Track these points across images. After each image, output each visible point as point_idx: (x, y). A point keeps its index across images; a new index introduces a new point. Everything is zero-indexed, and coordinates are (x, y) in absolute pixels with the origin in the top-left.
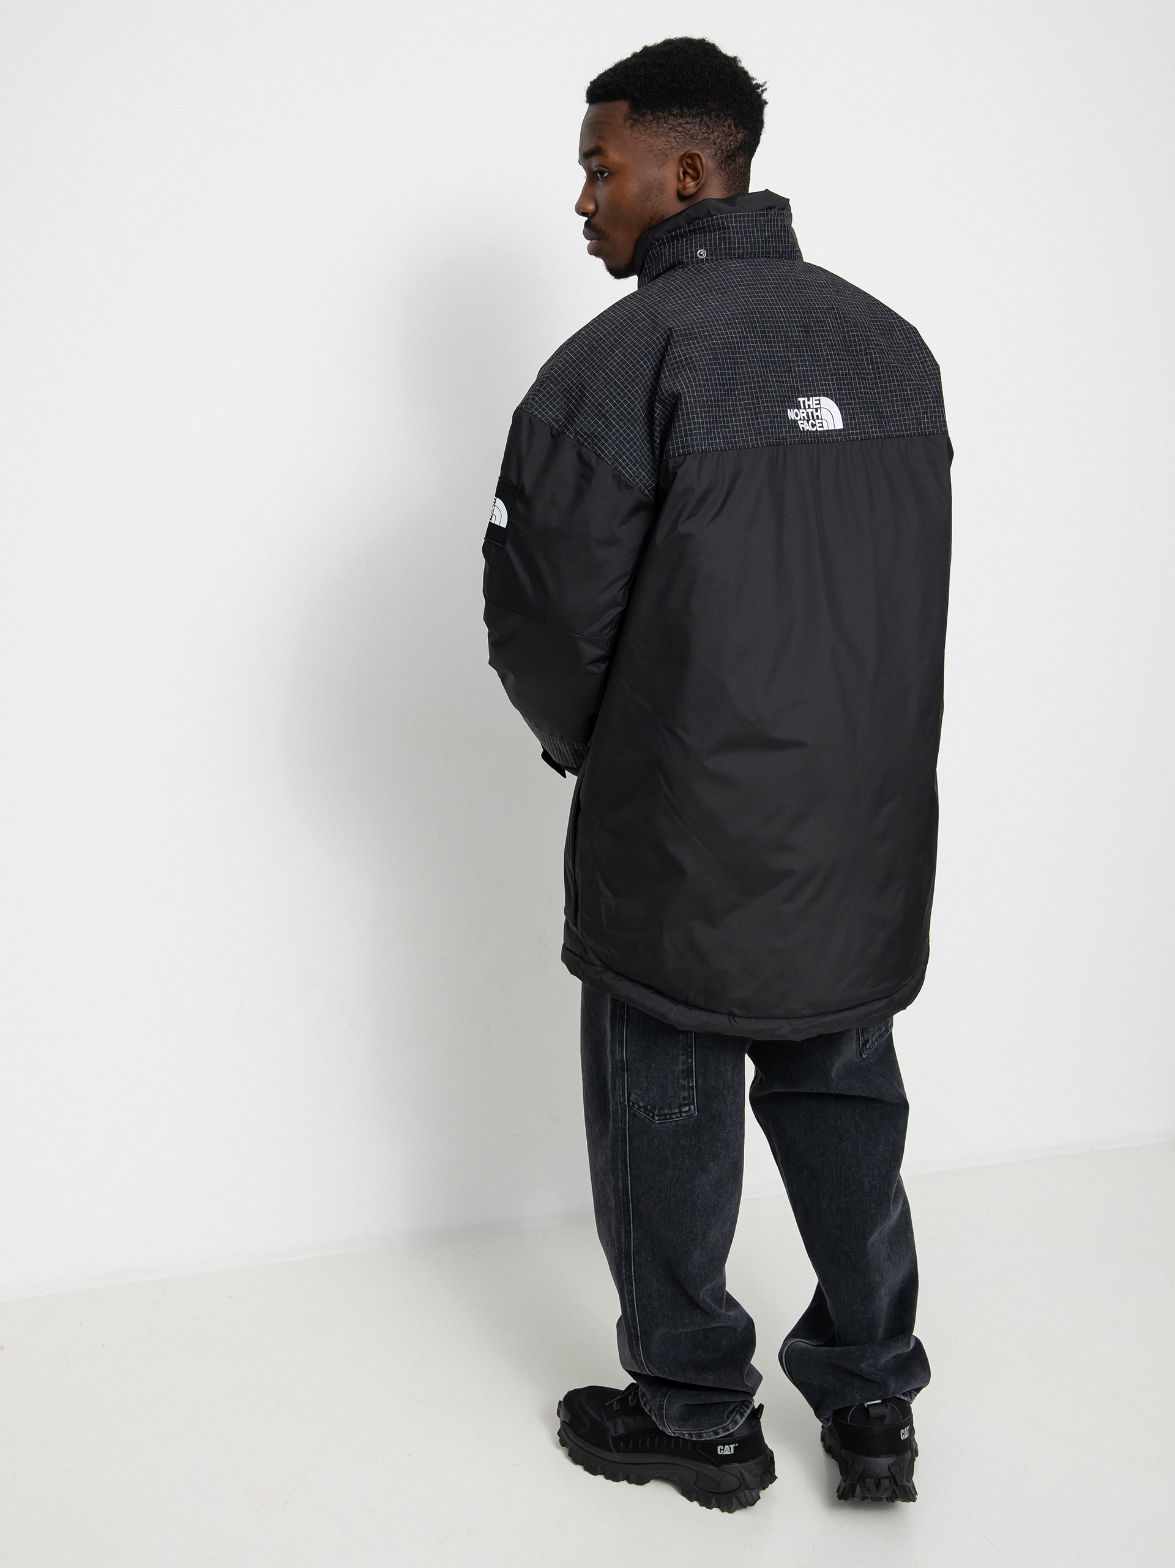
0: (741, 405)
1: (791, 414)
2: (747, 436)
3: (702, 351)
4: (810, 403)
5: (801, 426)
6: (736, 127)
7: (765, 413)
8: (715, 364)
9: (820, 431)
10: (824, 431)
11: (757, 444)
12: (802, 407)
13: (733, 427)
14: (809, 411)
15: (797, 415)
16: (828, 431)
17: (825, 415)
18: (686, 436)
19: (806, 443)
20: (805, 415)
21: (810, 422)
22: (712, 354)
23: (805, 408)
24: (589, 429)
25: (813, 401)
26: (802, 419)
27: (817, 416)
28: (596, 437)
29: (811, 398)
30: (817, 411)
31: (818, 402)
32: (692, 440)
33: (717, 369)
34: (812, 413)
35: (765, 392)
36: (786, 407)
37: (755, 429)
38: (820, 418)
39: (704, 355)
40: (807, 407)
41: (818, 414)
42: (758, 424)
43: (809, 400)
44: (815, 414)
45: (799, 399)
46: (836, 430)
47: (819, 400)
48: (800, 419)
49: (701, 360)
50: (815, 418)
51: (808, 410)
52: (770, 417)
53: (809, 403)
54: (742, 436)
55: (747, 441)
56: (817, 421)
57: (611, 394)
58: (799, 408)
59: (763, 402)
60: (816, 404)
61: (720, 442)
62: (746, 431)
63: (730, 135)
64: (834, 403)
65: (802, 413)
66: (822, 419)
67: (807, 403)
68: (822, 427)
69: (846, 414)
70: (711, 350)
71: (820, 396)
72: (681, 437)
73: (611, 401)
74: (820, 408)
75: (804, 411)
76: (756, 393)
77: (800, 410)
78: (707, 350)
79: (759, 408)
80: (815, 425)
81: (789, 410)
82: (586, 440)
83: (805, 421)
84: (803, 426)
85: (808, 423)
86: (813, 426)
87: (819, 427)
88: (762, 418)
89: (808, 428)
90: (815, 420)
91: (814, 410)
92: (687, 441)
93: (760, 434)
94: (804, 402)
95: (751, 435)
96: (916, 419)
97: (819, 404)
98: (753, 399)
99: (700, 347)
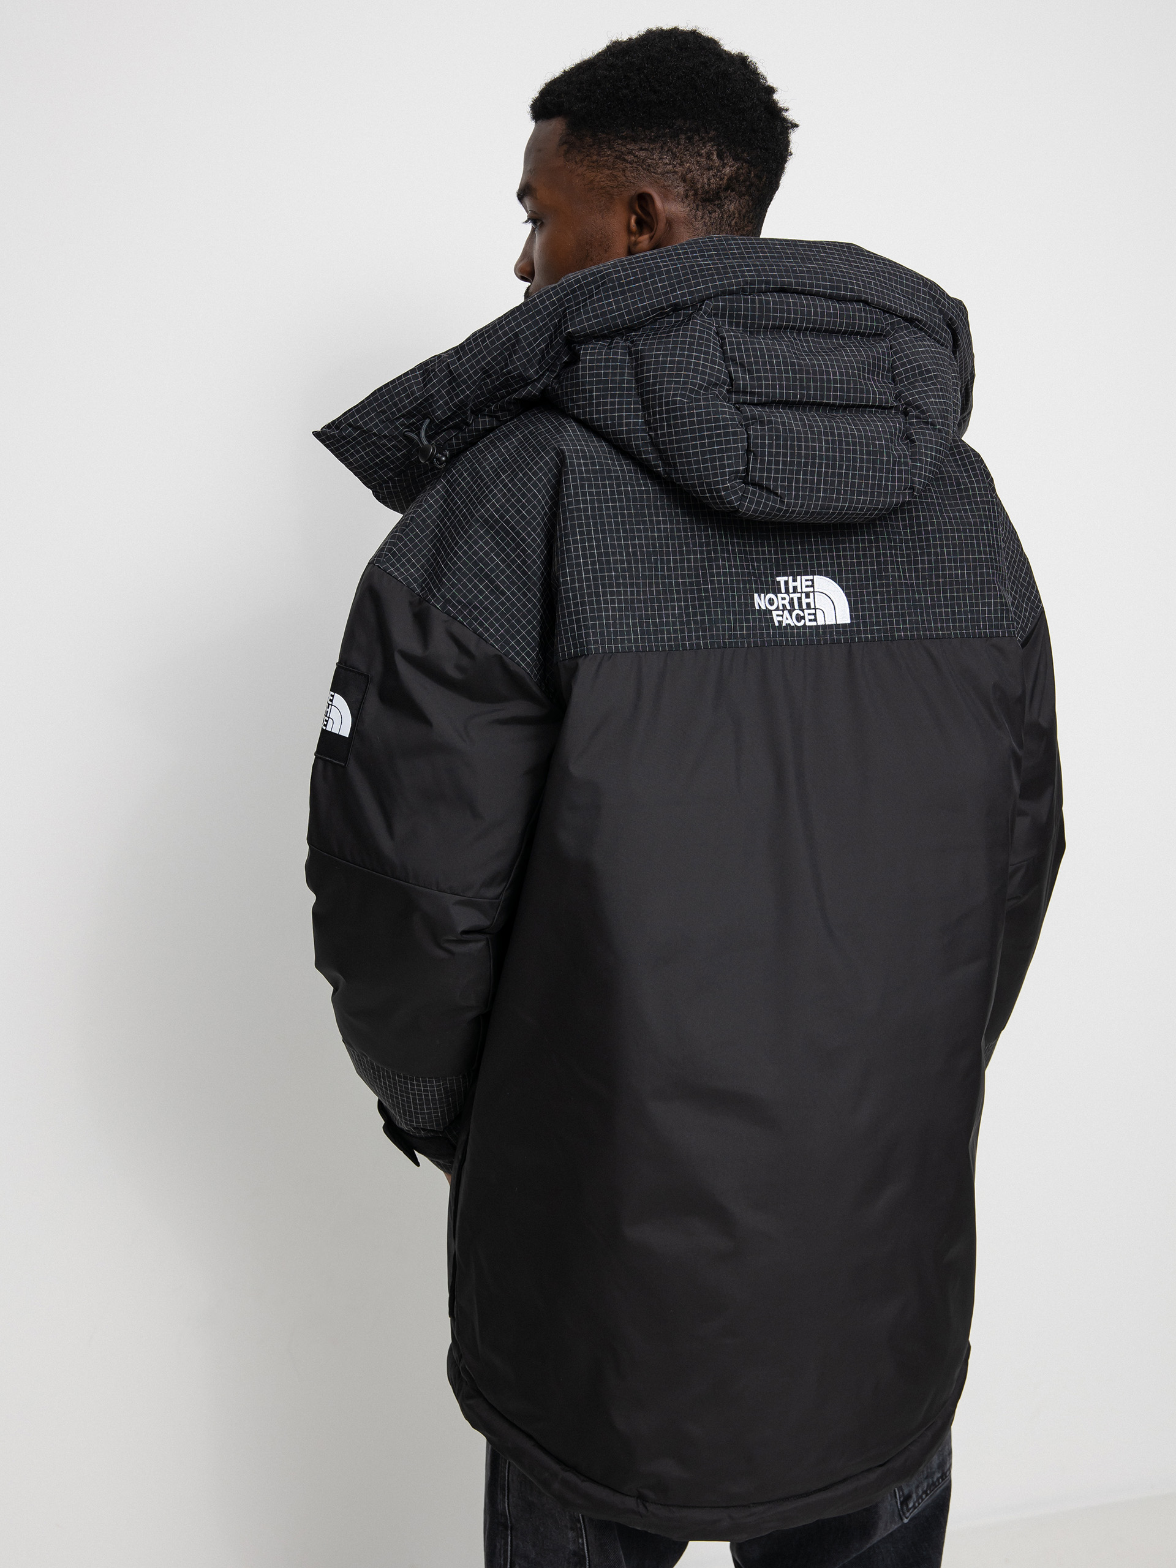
0: (677, 584)
1: (761, 601)
2: (682, 631)
3: (621, 500)
4: (798, 584)
5: (776, 619)
6: (720, 156)
7: (714, 598)
8: (638, 523)
9: (811, 627)
10: (817, 627)
11: (698, 645)
12: (783, 590)
13: (660, 616)
14: (795, 596)
15: (771, 602)
16: (824, 626)
17: (821, 602)
18: (579, 629)
19: (781, 645)
20: (786, 602)
21: (794, 614)
22: (635, 507)
23: (787, 592)
24: (464, 596)
25: (802, 582)
26: (781, 608)
27: (808, 605)
28: (476, 608)
29: (799, 578)
30: (807, 596)
31: (810, 583)
32: (588, 636)
33: (639, 530)
34: (799, 599)
35: (718, 567)
36: (751, 590)
37: (696, 622)
38: (812, 607)
39: (622, 508)
40: (791, 590)
41: (811, 600)
42: (702, 614)
43: (794, 580)
44: (804, 601)
45: (778, 579)
46: (837, 626)
47: (812, 581)
48: (777, 609)
49: (616, 515)
50: (804, 606)
51: (791, 595)
52: (722, 605)
53: (795, 584)
54: (675, 631)
55: (683, 639)
56: (807, 612)
57: (498, 544)
58: (776, 590)
59: (712, 582)
60: (807, 586)
61: (636, 640)
62: (682, 623)
63: (710, 169)
64: (836, 585)
65: (782, 600)
66: (815, 609)
67: (791, 584)
68: (815, 620)
69: (856, 602)
70: (635, 500)
71: (813, 574)
72: (572, 630)
73: (498, 555)
74: (814, 592)
75: (785, 596)
76: (703, 568)
77: (779, 595)
78: (628, 500)
79: (706, 591)
80: (803, 618)
81: (756, 595)
82: (460, 612)
83: (786, 612)
84: (780, 618)
85: (791, 615)
86: (799, 618)
87: (810, 620)
88: (708, 606)
89: (789, 621)
90: (803, 610)
91: (803, 595)
92: (580, 636)
93: (704, 630)
94: (786, 583)
95: (690, 631)
96: (972, 612)
97: (812, 586)
98: (697, 576)
99: (620, 493)
